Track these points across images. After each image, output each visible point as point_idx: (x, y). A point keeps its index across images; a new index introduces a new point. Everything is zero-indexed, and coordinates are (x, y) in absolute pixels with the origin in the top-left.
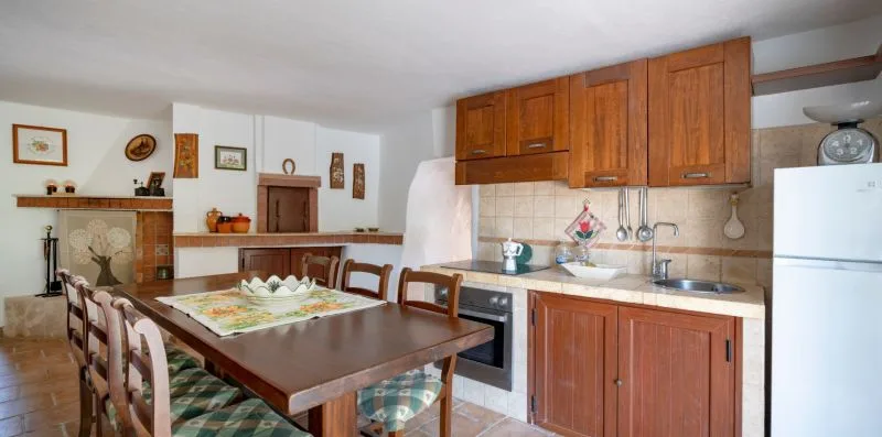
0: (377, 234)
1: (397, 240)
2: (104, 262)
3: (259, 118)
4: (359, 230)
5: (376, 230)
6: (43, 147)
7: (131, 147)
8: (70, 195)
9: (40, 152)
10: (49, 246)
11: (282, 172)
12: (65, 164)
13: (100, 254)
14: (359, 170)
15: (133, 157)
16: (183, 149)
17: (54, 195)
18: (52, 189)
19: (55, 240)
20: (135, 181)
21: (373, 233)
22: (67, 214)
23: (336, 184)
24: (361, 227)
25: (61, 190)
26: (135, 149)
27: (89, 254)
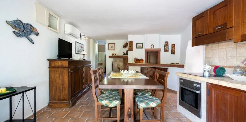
0: (178, 64)
1: (183, 66)
3: (145, 35)
4: (172, 63)
5: (178, 63)
8: (116, 55)
9: (112, 48)
10: (112, 65)
11: (150, 48)
12: (115, 50)
14: (173, 46)
15: (124, 47)
16: (130, 45)
18: (113, 55)
20: (124, 52)
21: (177, 64)
23: (166, 50)
24: (173, 62)
25: (114, 55)
27: (117, 67)
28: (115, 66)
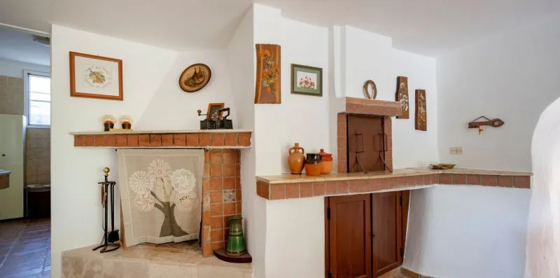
2: (168, 209)
3: (337, 29)
6: (99, 78)
7: (185, 78)
8: (126, 131)
9: (96, 84)
10: (107, 191)
12: (120, 98)
13: (164, 200)
15: (187, 87)
16: (266, 65)
17: (111, 131)
18: (108, 126)
19: (113, 183)
20: (199, 112)
22: (125, 153)
23: (402, 113)
25: (117, 127)
26: (189, 79)
27: (152, 200)
28: (133, 194)
